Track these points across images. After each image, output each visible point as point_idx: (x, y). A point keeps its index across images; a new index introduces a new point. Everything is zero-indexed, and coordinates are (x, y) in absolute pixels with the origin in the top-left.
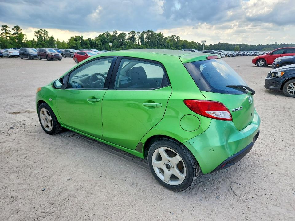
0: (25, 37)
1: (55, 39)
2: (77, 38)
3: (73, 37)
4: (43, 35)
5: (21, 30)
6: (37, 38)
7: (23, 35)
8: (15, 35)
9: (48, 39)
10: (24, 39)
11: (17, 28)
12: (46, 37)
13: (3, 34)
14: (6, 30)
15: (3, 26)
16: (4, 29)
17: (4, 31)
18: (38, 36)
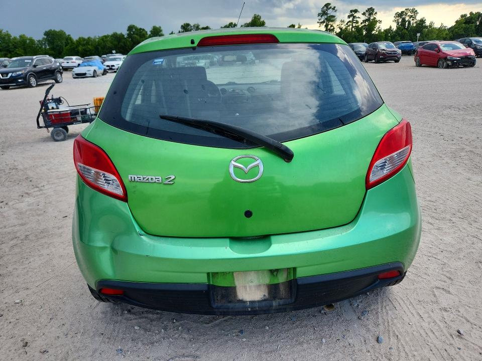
0: (378, 25)
1: (427, 23)
2: (472, 18)
3: (465, 15)
4: (407, 19)
5: (376, 13)
6: (398, 24)
7: (377, 21)
8: (365, 23)
9: (415, 25)
10: (376, 29)
11: (371, 11)
12: (412, 22)
13: (349, 24)
14: (354, 17)
15: (351, 11)
16: (352, 15)
17: (351, 19)
18: (400, 20)
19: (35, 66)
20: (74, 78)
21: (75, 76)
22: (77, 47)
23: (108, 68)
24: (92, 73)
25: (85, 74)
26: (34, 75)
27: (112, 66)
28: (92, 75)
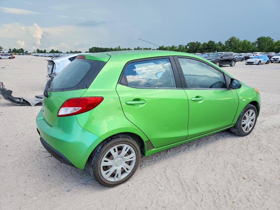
19: (222, 57)
20: (246, 64)
21: (247, 63)
22: (274, 46)
23: (274, 60)
24: (257, 62)
25: (253, 62)
26: (219, 62)
27: (277, 59)
28: (257, 63)
